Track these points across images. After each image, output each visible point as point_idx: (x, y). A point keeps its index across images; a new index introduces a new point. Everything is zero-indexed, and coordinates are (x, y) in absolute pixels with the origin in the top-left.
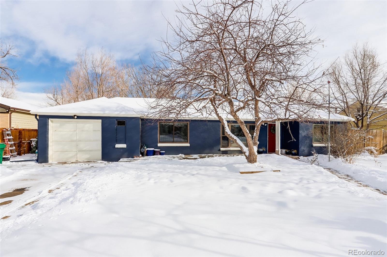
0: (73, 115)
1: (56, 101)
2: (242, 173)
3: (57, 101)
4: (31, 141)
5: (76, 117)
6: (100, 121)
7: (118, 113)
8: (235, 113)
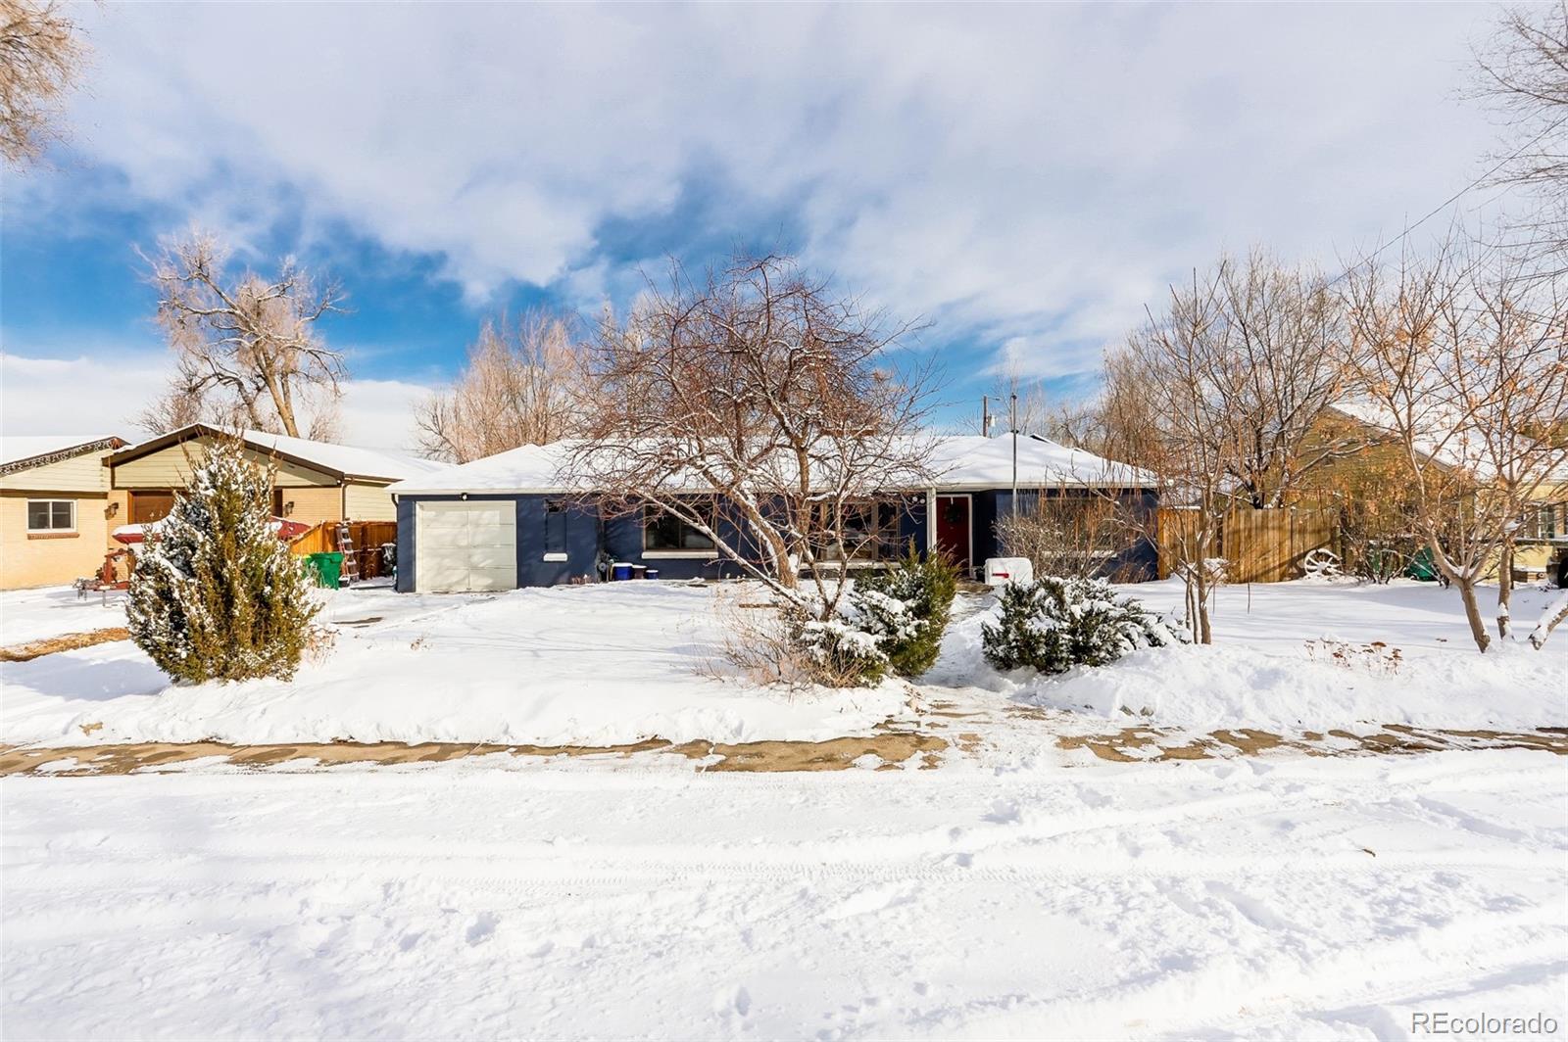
0: (460, 493)
1: (441, 434)
3: (443, 434)
4: (383, 548)
5: (465, 497)
6: (514, 502)
7: (548, 486)
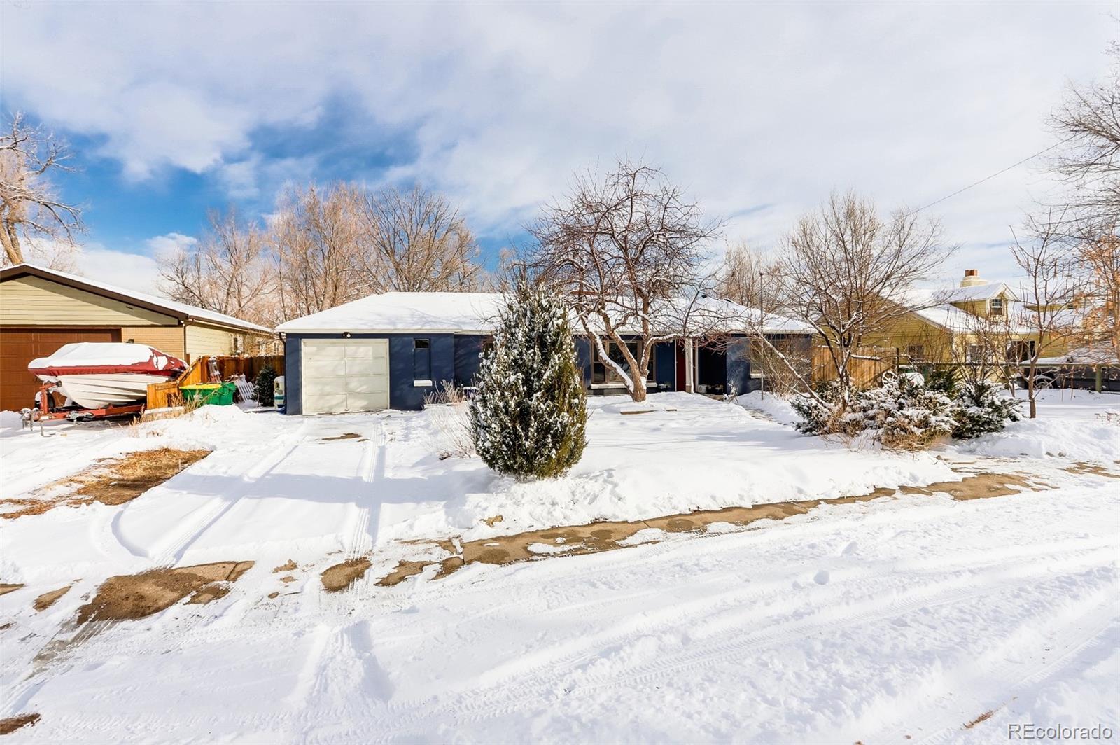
0: (345, 333)
1: (183, 285)
2: (622, 413)
5: (349, 336)
6: (388, 340)
7: (419, 327)
8: (613, 332)
